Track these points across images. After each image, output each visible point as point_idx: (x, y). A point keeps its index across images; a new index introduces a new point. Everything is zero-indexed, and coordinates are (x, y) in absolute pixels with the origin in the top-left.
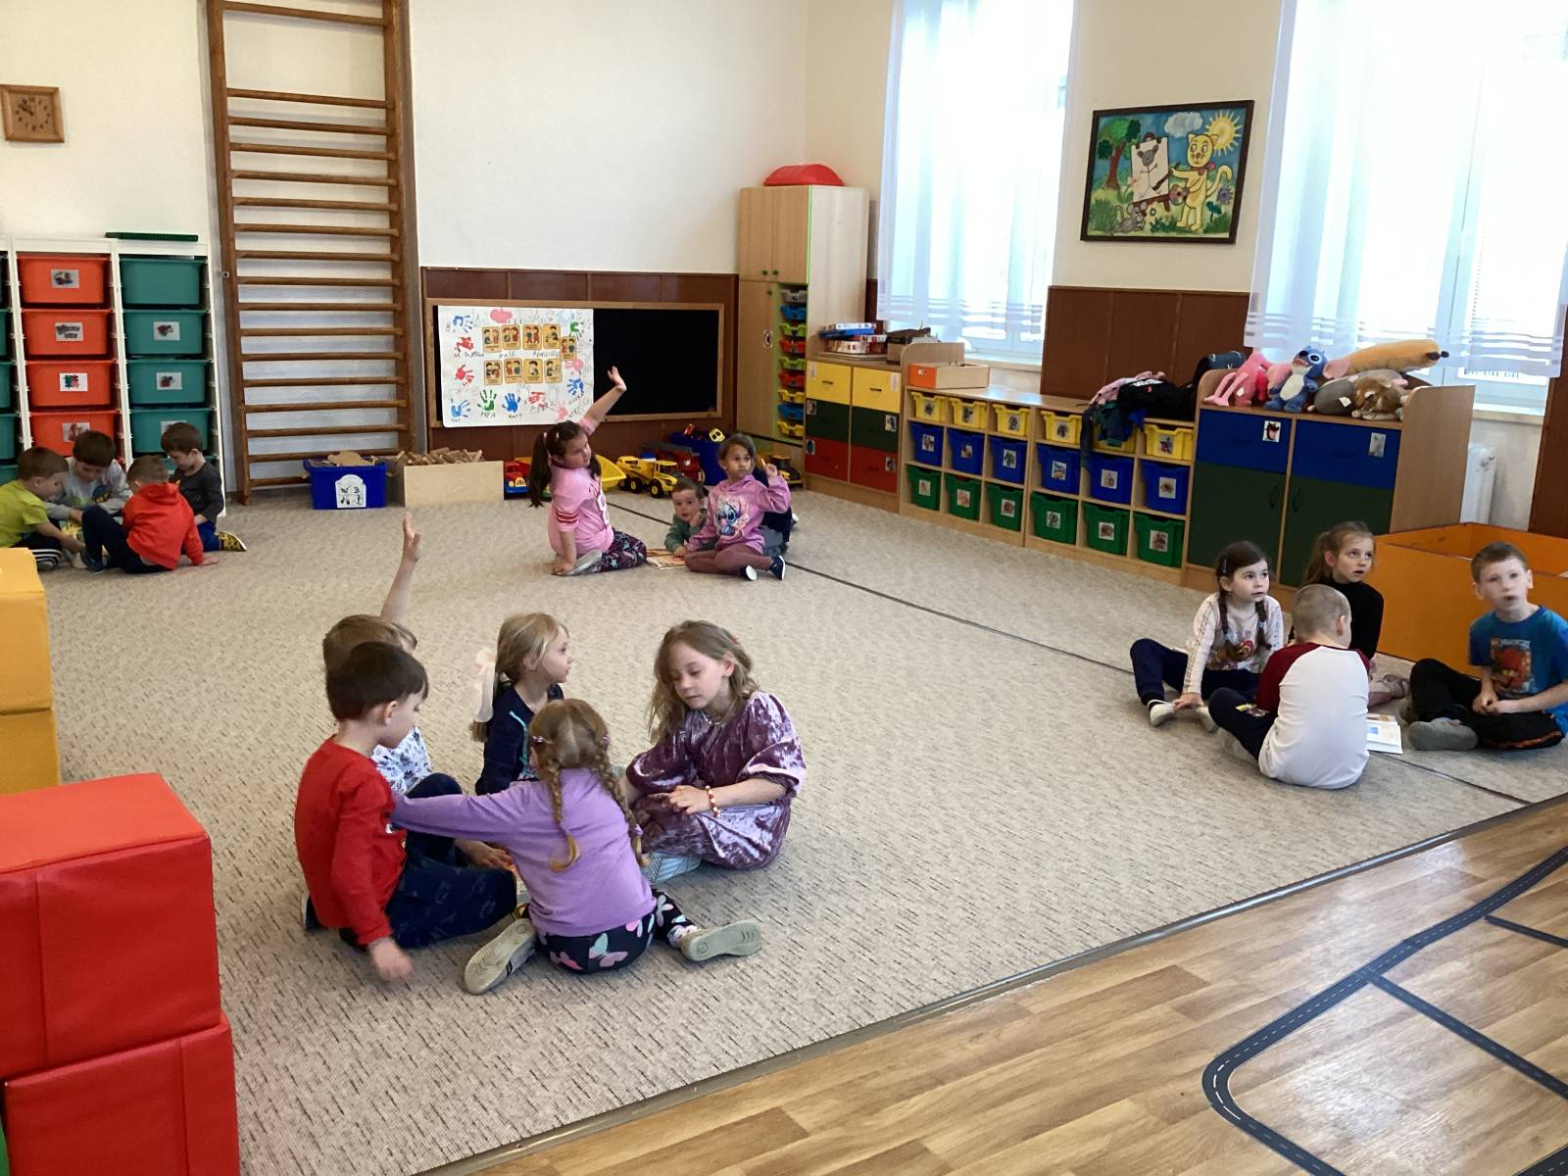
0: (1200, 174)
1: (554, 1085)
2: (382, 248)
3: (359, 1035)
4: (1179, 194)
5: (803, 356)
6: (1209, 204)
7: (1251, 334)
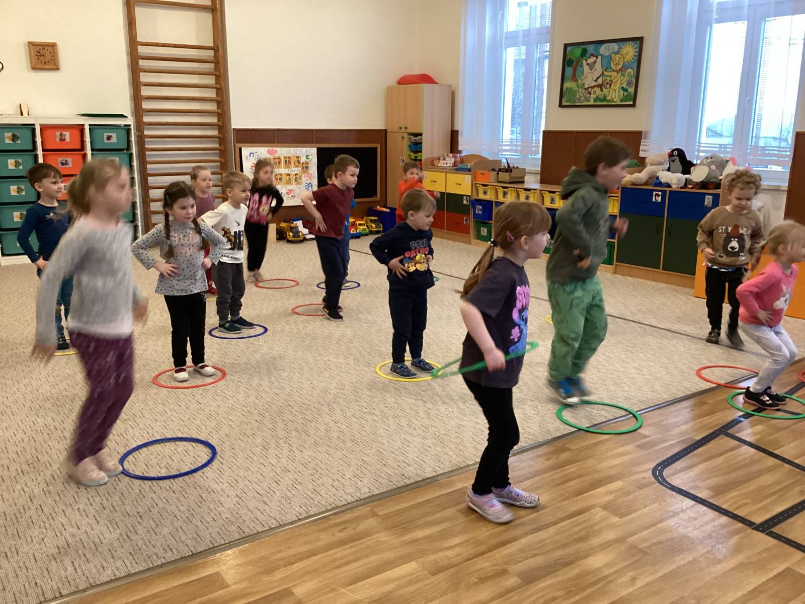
0: (618, 73)
2: (214, 120)
4: (607, 83)
6: (623, 88)
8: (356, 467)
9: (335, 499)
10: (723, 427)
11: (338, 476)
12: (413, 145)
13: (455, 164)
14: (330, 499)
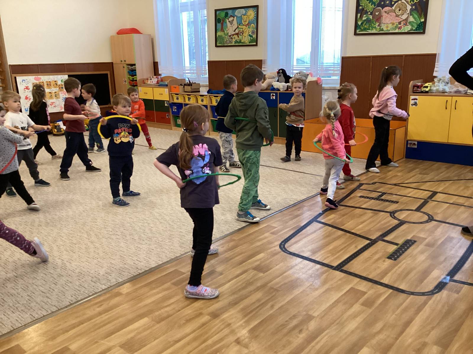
0: (246, 27)
4: (241, 33)
6: (249, 35)
8: (107, 268)
9: (94, 289)
10: (315, 218)
11: (95, 275)
12: (130, 72)
13: (158, 82)
14: (90, 289)
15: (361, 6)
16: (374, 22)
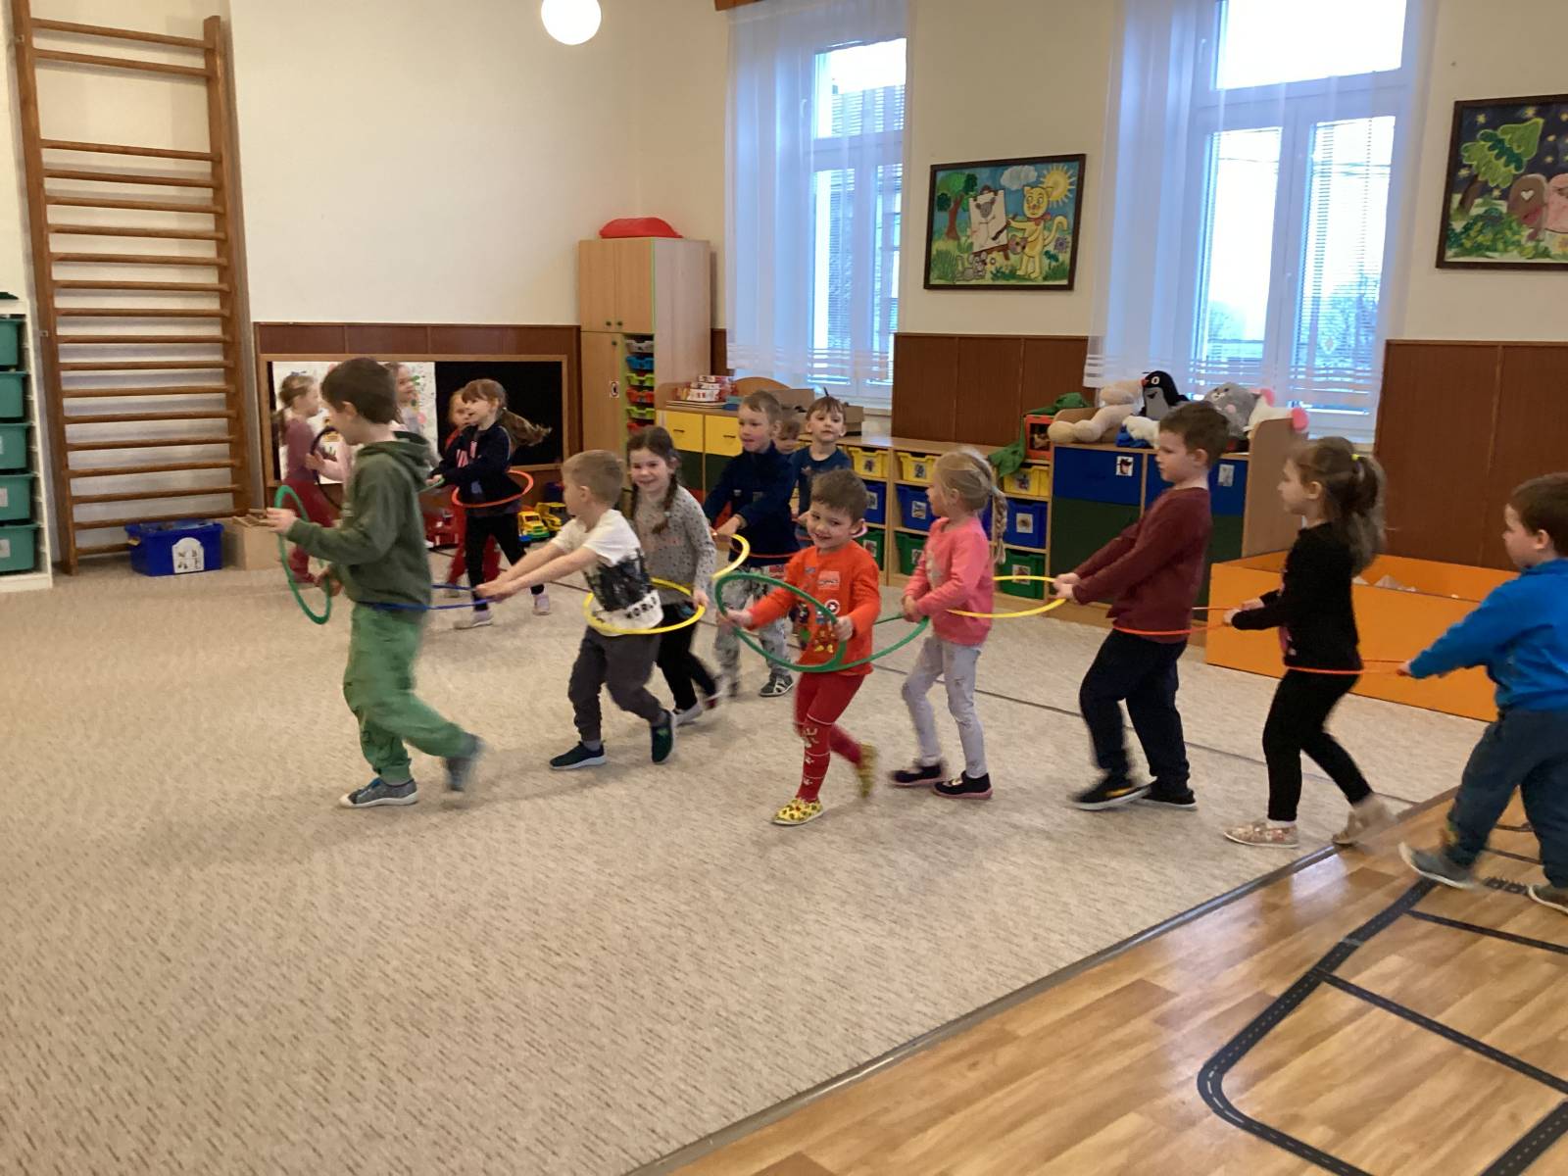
0: (1037, 225)
1: (565, 1151)
2: (212, 304)
3: (344, 1117)
4: (1017, 244)
5: (651, 405)
6: (1047, 253)
7: (1091, 375)
10: (1321, 963)
12: (634, 359)
13: (721, 397)
15: (1465, 166)
16: (1514, 225)
